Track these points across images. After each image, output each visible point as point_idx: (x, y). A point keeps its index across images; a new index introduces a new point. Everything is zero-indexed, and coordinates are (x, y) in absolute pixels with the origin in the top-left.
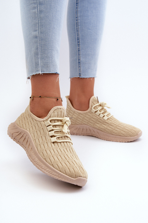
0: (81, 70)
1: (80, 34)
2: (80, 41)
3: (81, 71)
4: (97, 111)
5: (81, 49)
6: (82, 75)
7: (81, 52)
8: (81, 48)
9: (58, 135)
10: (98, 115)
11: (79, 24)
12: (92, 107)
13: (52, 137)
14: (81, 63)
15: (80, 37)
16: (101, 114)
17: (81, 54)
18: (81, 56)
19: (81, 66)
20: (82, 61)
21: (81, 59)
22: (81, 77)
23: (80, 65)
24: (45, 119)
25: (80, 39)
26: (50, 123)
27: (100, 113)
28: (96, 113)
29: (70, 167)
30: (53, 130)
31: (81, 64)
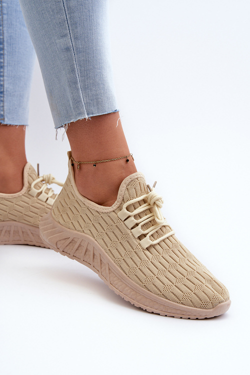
0: (5, 107)
1: (5, 32)
2: (5, 48)
3: (5, 110)
4: (41, 193)
5: (5, 64)
6: (6, 119)
7: (6, 71)
8: (6, 61)
9: (150, 231)
10: (45, 200)
11: (5, 12)
12: (30, 185)
13: (140, 238)
14: (5, 93)
15: (5, 39)
16: (49, 199)
17: (5, 74)
18: (5, 78)
19: (5, 99)
20: (7, 90)
21: (5, 86)
22: (5, 123)
23: (3, 97)
24: (115, 206)
25: (5, 44)
26: (129, 213)
27: (47, 196)
28: (41, 197)
29: (196, 292)
30: (137, 225)
31: (5, 96)
